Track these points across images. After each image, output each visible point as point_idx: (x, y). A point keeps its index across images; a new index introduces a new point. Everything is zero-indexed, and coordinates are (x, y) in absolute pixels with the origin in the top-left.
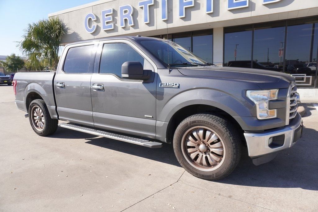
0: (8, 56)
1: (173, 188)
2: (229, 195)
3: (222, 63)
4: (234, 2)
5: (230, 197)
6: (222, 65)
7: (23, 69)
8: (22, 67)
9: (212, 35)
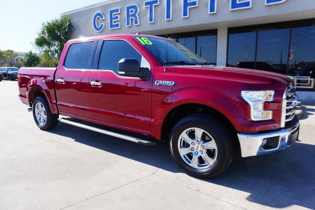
0: (26, 53)
1: (147, 180)
2: (197, 189)
3: (225, 64)
4: (238, 2)
5: (198, 190)
6: (225, 66)
7: (39, 65)
8: (38, 63)
9: (216, 36)
